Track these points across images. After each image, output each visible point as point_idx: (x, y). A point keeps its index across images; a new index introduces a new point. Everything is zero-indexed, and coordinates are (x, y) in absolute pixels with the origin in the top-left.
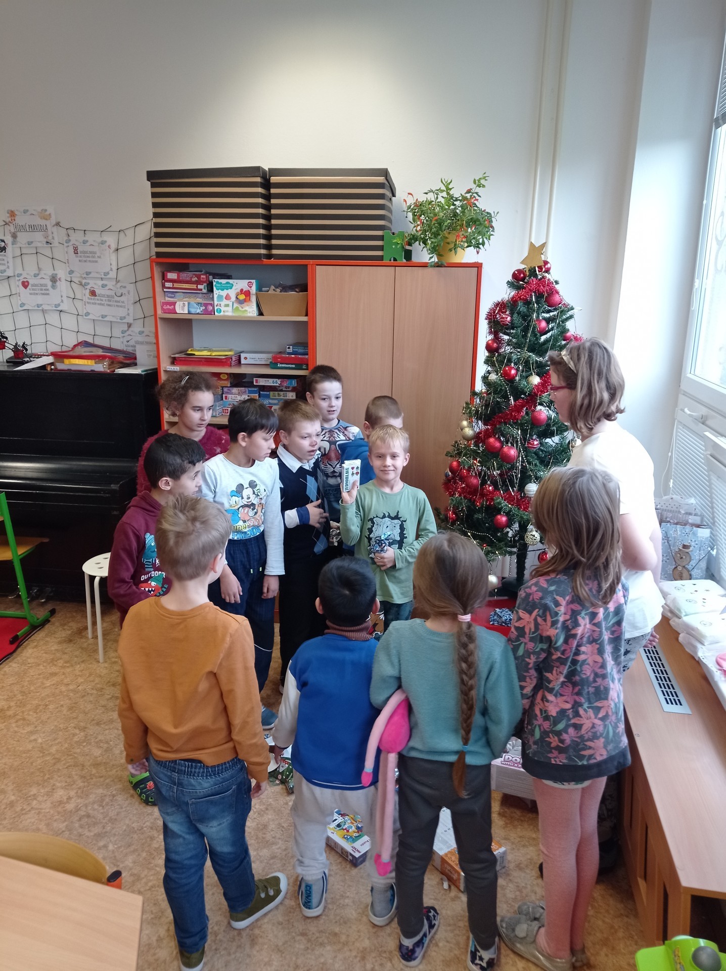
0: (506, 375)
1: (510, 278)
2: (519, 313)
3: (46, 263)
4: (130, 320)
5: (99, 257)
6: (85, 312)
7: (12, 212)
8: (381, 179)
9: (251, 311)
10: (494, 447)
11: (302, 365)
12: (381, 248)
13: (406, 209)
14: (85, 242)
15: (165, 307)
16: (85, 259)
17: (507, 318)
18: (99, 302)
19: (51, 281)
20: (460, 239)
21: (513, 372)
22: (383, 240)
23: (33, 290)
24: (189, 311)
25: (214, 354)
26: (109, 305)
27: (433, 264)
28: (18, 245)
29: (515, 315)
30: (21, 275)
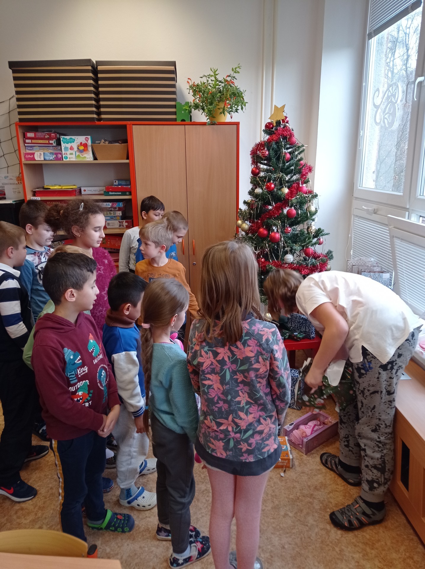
0: (268, 188)
1: (264, 128)
8: (171, 68)
9: (88, 157)
10: (263, 234)
11: (126, 192)
12: (175, 113)
13: (188, 88)
15: (27, 157)
17: (266, 152)
20: (227, 106)
21: (273, 186)
22: (176, 108)
24: (44, 158)
25: (64, 188)
27: (209, 123)
29: (271, 150)
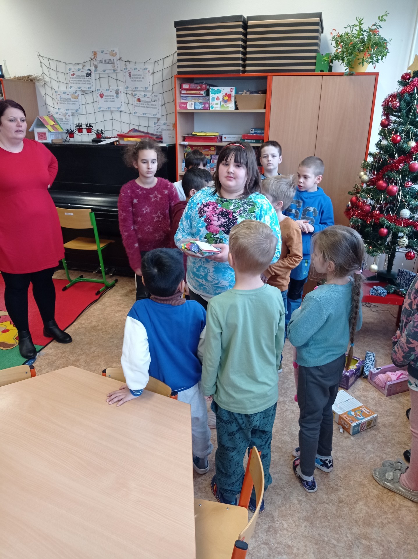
0: (394, 140)
1: (400, 79)
2: (405, 101)
3: (113, 82)
4: (159, 116)
5: (143, 78)
6: (134, 111)
7: (95, 52)
8: (317, 20)
9: (231, 107)
10: (382, 187)
11: (259, 140)
12: (314, 64)
13: (331, 39)
14: (135, 69)
15: (181, 106)
16: (135, 79)
17: (397, 104)
18: (142, 105)
19: (116, 93)
20: (366, 57)
21: (399, 138)
22: (316, 59)
23: (106, 99)
24: (195, 108)
25: (208, 134)
26: (148, 107)
27: (347, 73)
28: (98, 72)
29: (402, 102)
30: (99, 90)
